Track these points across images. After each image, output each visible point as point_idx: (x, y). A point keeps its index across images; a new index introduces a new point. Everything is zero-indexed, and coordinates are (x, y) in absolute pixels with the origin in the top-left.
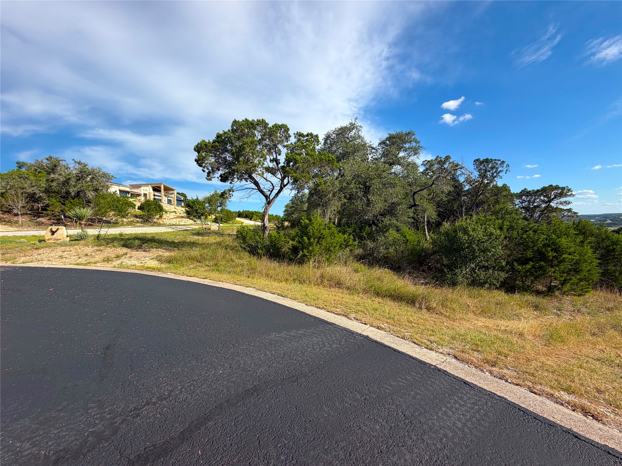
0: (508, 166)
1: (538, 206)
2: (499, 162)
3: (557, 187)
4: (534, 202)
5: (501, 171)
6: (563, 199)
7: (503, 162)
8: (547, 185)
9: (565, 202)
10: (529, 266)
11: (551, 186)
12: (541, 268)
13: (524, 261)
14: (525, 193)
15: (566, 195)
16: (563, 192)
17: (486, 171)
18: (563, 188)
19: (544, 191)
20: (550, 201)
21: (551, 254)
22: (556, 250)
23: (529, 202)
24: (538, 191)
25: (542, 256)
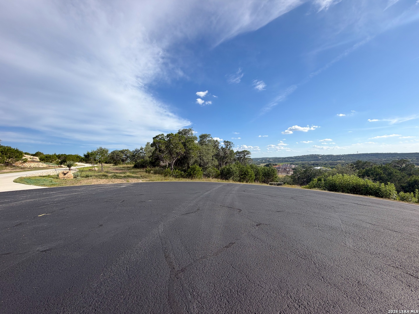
0: (234, 145)
1: (242, 157)
2: (231, 143)
3: (246, 151)
4: (240, 156)
5: (232, 146)
6: (248, 155)
7: (232, 143)
8: (244, 150)
9: (249, 156)
10: (243, 176)
11: (245, 150)
12: (245, 176)
13: (242, 175)
14: (238, 152)
15: (249, 154)
16: (248, 153)
17: (227, 145)
18: (248, 151)
19: (243, 152)
20: (245, 156)
21: (247, 173)
22: (247, 172)
23: (239, 156)
24: (242, 152)
25: (245, 174)
